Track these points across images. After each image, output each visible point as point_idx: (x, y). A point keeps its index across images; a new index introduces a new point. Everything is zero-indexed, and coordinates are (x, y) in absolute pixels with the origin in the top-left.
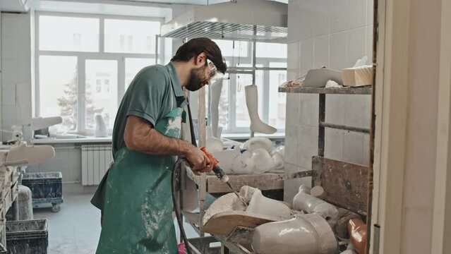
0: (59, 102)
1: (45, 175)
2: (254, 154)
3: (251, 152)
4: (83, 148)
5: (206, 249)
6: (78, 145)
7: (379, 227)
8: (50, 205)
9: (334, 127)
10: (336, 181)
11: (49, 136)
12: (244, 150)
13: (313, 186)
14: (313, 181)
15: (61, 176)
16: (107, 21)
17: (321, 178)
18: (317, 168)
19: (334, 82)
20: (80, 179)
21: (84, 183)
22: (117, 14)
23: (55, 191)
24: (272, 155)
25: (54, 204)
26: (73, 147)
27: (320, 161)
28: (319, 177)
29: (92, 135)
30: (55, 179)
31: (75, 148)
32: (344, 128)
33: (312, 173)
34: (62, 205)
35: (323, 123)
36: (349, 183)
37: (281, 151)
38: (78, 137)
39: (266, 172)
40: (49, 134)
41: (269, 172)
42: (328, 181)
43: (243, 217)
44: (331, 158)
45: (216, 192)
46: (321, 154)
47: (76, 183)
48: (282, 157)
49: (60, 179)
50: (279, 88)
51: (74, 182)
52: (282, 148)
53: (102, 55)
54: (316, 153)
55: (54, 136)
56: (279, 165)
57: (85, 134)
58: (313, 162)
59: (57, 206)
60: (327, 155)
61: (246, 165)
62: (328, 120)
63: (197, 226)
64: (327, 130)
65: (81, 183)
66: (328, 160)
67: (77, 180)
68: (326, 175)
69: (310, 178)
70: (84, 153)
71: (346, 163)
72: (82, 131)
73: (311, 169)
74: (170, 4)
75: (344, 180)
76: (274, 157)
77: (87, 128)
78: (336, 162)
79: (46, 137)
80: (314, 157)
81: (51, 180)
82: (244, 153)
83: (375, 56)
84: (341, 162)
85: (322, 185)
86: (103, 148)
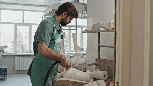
0: (11, 42)
1: (1, 67)
2: (75, 58)
3: (74, 57)
4: (16, 57)
6: (14, 56)
7: (119, 83)
8: (2, 77)
9: (104, 46)
10: (105, 67)
11: (3, 53)
12: (72, 57)
13: (96, 69)
14: (96, 67)
15: (7, 67)
16: (25, 12)
17: (99, 66)
18: (97, 62)
19: (102, 28)
20: (14, 68)
21: (16, 70)
22: (28, 10)
23: (4, 72)
24: (82, 59)
25: (4, 77)
26: (12, 57)
27: (99, 59)
28: (98, 65)
29: (19, 52)
30: (5, 68)
31: (13, 57)
32: (107, 46)
33: (95, 64)
34: (7, 78)
35: (99, 45)
36: (109, 68)
37: (86, 57)
38: (14, 53)
39: (80, 65)
40: (3, 52)
41: (81, 65)
42: (101, 67)
43: (67, 81)
44: (103, 58)
46: (99, 57)
47: (13, 70)
48: (86, 59)
49: (7, 68)
50: (83, 32)
51: (12, 69)
52: (86, 56)
53: (23, 24)
54: (97, 57)
55: (5, 53)
56: (85, 62)
57: (17, 52)
58: (96, 60)
59: (5, 78)
60: (101, 57)
61: (72, 62)
62: (101, 44)
64: (101, 48)
65: (15, 70)
66: (101, 59)
67: (14, 69)
68: (101, 65)
69: (95, 66)
70: (16, 59)
71: (108, 60)
72: (16, 51)
73: (95, 63)
74: (47, 6)
75: (107, 66)
76: (83, 59)
77: (17, 50)
78: (104, 59)
79: (2, 53)
80: (96, 58)
81: (3, 68)
82: (72, 58)
83: (116, 7)
84: (106, 60)
85: (99, 69)
86: (23, 57)
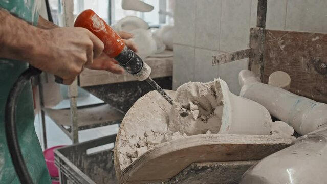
5: (83, 157)
14: (250, 64)
18: (256, 45)
27: (261, 35)
33: (250, 54)
39: (149, 57)
45: (91, 85)
46: (262, 23)
63: (67, 127)
71: (316, 35)
73: (249, 47)
75: (312, 61)
80: (252, 29)
